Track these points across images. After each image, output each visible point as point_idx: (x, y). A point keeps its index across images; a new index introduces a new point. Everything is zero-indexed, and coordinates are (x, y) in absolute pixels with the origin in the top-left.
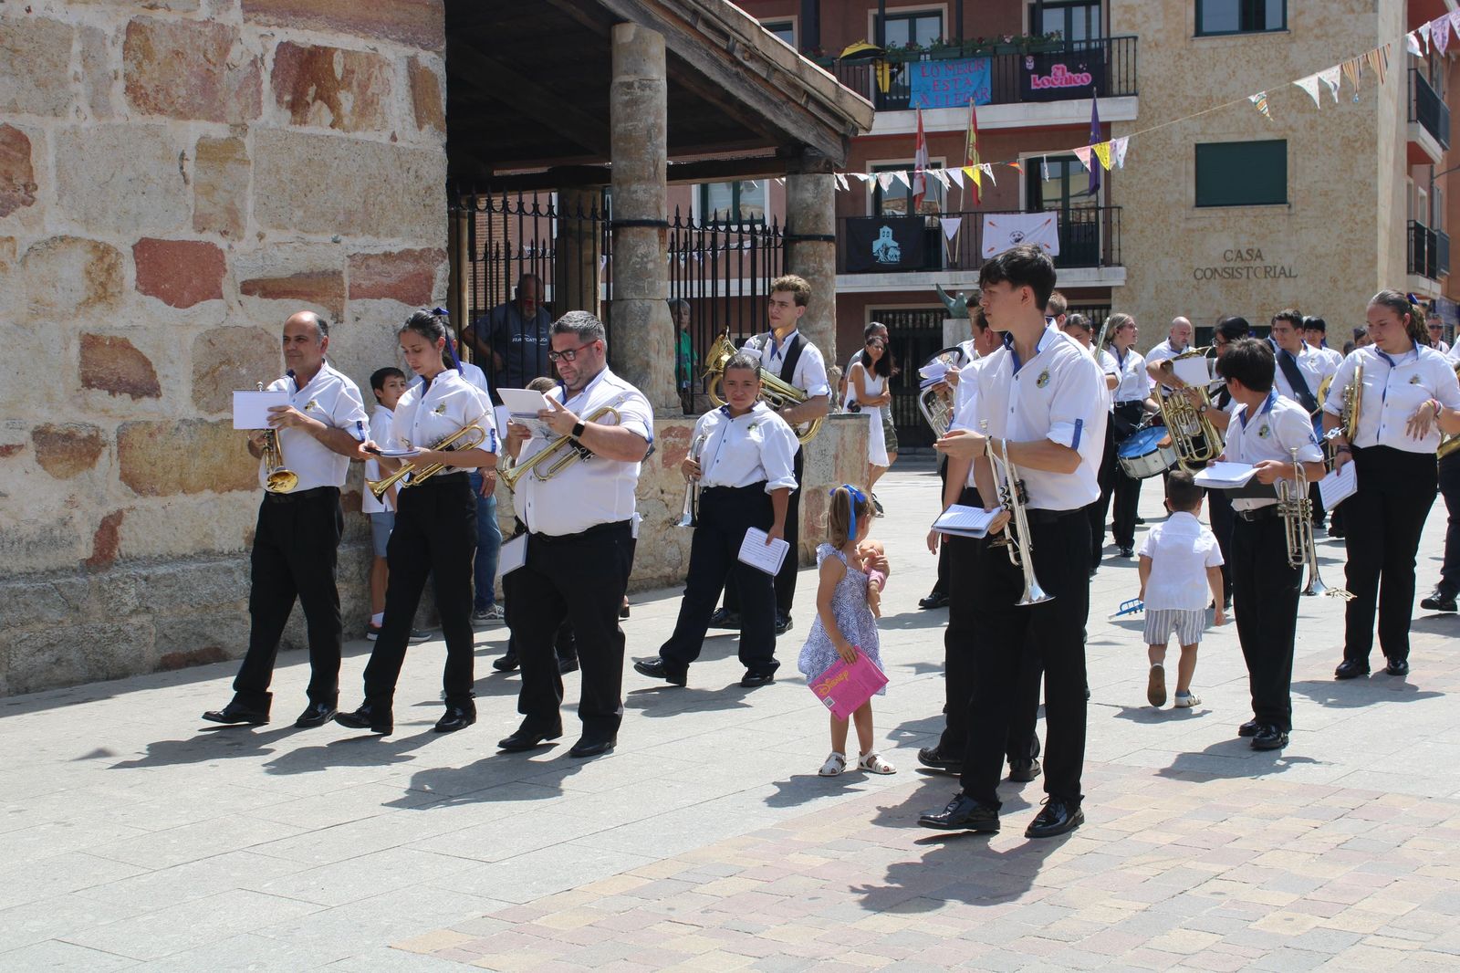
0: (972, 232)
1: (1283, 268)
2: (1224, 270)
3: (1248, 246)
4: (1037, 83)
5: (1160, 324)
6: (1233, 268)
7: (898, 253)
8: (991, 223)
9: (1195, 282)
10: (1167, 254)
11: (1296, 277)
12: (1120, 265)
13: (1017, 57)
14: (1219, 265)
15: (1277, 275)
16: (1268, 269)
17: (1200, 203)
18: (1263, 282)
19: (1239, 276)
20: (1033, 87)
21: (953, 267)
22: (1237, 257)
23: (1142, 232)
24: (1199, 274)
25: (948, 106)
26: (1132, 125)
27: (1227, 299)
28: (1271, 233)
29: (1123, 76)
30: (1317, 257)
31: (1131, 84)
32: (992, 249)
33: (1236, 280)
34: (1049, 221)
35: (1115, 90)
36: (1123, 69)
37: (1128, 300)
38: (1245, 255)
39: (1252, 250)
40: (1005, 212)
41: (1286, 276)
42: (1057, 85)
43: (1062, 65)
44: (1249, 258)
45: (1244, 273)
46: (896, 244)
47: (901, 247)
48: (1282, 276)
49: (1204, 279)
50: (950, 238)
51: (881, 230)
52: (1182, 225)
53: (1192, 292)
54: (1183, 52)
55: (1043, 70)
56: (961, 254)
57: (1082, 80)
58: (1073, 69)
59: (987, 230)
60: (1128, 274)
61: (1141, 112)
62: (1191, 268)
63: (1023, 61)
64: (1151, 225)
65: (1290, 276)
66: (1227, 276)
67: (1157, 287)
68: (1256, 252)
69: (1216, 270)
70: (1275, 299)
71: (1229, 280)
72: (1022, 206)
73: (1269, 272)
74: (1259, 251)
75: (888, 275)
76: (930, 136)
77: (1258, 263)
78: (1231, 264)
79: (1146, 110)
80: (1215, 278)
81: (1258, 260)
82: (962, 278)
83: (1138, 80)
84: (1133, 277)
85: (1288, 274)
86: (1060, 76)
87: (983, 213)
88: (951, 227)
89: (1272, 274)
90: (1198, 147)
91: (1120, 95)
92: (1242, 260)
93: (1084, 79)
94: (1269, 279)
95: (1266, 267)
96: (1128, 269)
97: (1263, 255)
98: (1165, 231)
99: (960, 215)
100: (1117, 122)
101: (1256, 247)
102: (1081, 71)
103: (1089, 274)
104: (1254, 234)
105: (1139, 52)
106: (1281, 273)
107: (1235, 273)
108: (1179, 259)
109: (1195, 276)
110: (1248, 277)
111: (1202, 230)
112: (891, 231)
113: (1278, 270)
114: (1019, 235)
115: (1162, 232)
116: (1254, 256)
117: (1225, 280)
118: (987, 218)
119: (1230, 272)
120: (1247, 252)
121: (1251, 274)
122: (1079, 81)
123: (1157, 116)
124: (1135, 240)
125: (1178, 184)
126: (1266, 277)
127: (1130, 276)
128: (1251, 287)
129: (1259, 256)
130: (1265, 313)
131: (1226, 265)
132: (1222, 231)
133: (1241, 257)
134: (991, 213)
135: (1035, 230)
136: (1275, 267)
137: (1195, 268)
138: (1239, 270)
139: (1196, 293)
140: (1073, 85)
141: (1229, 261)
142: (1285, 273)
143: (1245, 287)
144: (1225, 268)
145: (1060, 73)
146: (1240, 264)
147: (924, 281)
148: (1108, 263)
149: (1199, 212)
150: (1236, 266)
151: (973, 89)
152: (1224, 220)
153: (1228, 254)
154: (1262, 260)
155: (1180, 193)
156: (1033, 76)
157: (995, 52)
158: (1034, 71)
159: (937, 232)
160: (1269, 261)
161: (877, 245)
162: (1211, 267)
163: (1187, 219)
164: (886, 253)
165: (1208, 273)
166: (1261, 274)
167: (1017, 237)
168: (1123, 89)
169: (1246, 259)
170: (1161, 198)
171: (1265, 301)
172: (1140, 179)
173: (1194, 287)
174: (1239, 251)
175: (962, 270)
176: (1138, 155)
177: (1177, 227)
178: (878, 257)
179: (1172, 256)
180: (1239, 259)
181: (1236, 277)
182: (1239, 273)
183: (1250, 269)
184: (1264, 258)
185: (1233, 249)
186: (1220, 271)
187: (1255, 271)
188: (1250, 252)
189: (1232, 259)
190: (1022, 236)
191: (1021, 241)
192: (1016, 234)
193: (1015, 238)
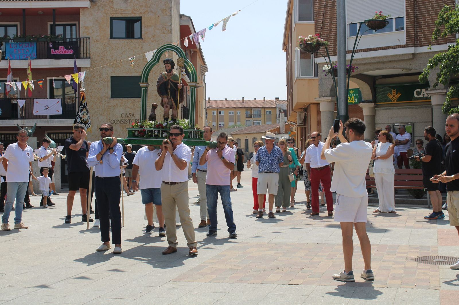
0: (29, 106)
2: (121, 120)
3: (130, 112)
4: (53, 52)
6: (124, 120)
8: (37, 102)
10: (101, 114)
13: (46, 43)
14: (120, 119)
16: (136, 120)
17: (113, 97)
20: (52, 54)
21: (22, 118)
22: (126, 116)
23: (92, 106)
25: (20, 59)
26: (88, 69)
28: (137, 108)
29: (85, 51)
31: (88, 54)
32: (37, 112)
34: (58, 102)
35: (82, 56)
36: (85, 49)
38: (128, 115)
39: (131, 114)
40: (42, 98)
42: (61, 53)
43: (63, 47)
44: (130, 116)
46: (0, 109)
47: (2, 111)
50: (21, 108)
52: (106, 104)
54: (106, 44)
55: (56, 48)
56: (25, 113)
57: (70, 52)
58: (67, 48)
59: (35, 104)
61: (91, 64)
63: (48, 44)
64: (95, 104)
66: (122, 122)
67: (97, 126)
68: (132, 114)
69: (118, 120)
71: (123, 124)
72: (48, 96)
74: (133, 114)
76: (13, 69)
77: (133, 118)
78: (124, 118)
79: (93, 64)
80: (118, 123)
81: (133, 117)
82: (26, 122)
83: (91, 53)
86: (62, 50)
87: (34, 98)
88: (21, 103)
90: (112, 77)
91: (84, 58)
92: (128, 117)
93: (71, 52)
95: (135, 120)
98: (100, 107)
99: (25, 99)
100: (82, 67)
101: (132, 112)
102: (70, 49)
104: (131, 108)
105: (91, 43)
108: (105, 116)
109: (111, 122)
110: (130, 123)
111: (113, 106)
114: (47, 107)
115: (99, 107)
116: (132, 116)
117: (122, 124)
118: (35, 100)
119: (123, 121)
120: (129, 115)
121: (131, 122)
122: (69, 52)
123: (97, 66)
125: (105, 90)
129: (133, 116)
131: (122, 119)
132: (120, 107)
133: (127, 116)
134: (36, 98)
135: (53, 105)
136: (139, 120)
137: (111, 119)
138: (127, 121)
140: (67, 53)
145: (62, 49)
147: (11, 123)
149: (112, 100)
151: (29, 54)
152: (121, 103)
153: (123, 115)
154: (134, 117)
155: (106, 94)
156: (52, 50)
157: (38, 40)
158: (52, 48)
159: (16, 105)
160: (136, 118)
163: (108, 102)
165: (116, 121)
166: (134, 122)
168: (85, 56)
169: (129, 117)
170: (99, 95)
172: (91, 88)
174: (126, 114)
175: (26, 119)
176: (90, 79)
177: (105, 105)
179: (103, 115)
180: (126, 117)
181: (125, 123)
182: (126, 121)
183: (130, 120)
184: (135, 116)
185: (124, 113)
186: (120, 121)
187: (132, 120)
188: (130, 114)
189: (124, 117)
190: (48, 107)
191: (48, 109)
192: (46, 106)
193: (46, 108)
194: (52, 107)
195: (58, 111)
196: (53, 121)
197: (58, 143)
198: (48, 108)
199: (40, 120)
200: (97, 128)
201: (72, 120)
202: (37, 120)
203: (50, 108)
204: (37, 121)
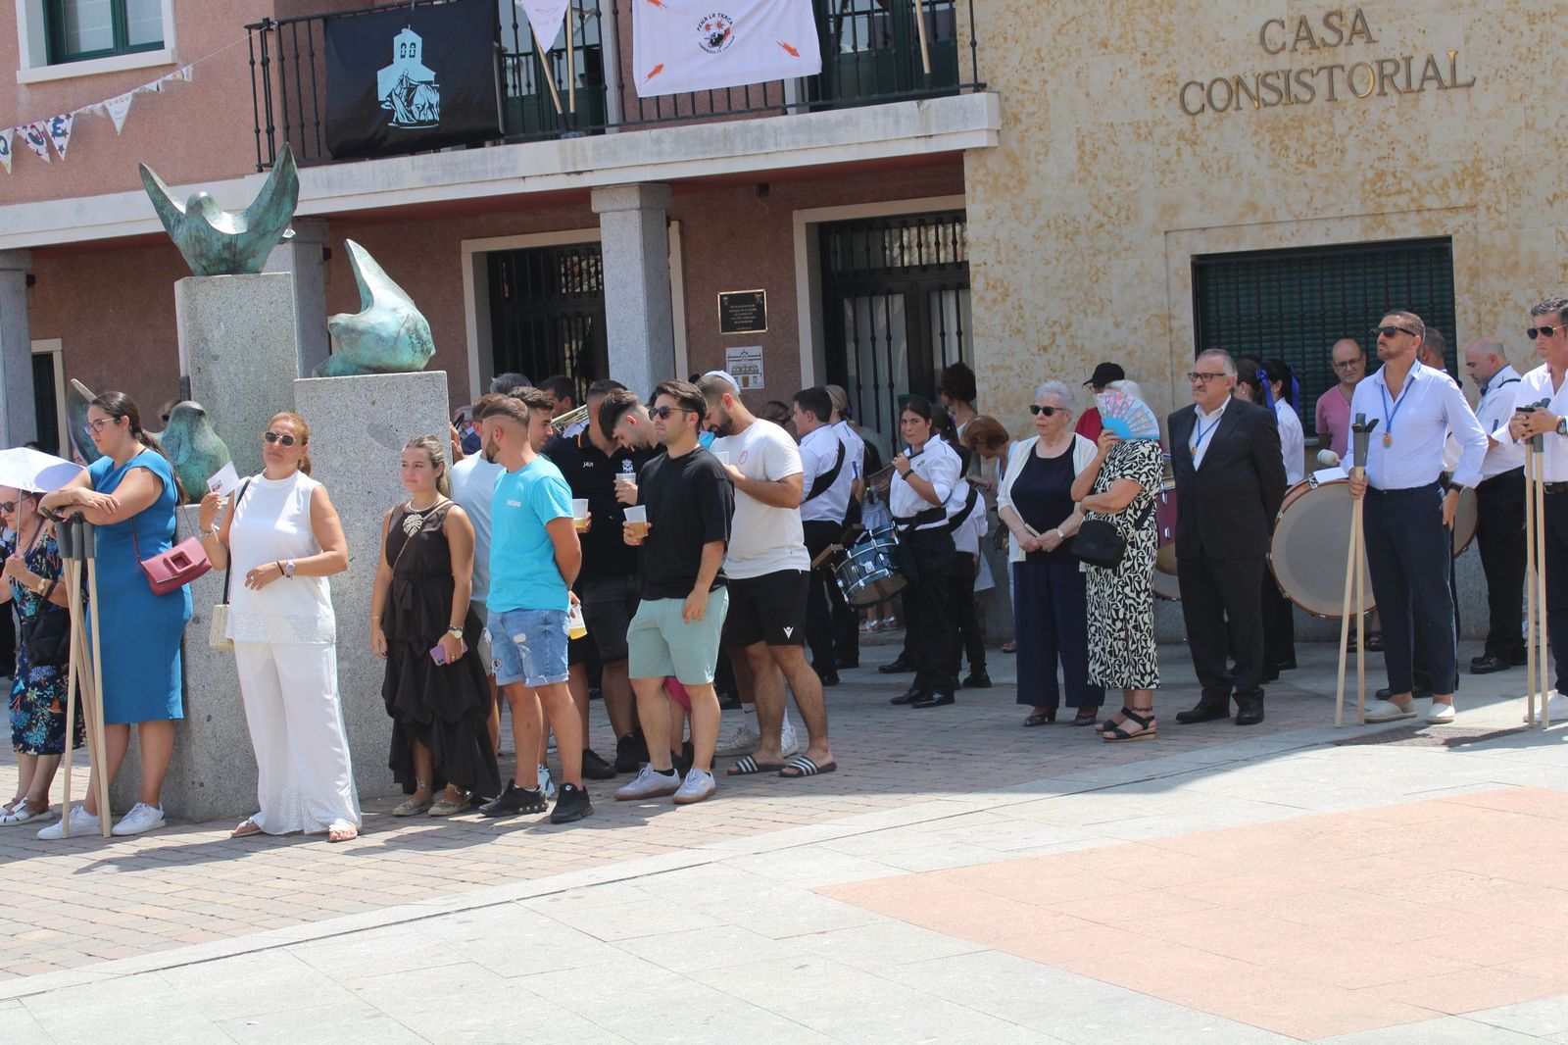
1: (1431, 61)
2: (1262, 80)
5: (1098, 252)
6: (1287, 74)
7: (435, 98)
9: (1184, 122)
10: (1105, 45)
11: (1470, 85)
12: (979, 87)
14: (1250, 65)
15: (1415, 85)
16: (1389, 68)
18: (1375, 107)
19: (1305, 95)
21: (569, 124)
22: (1298, 39)
24: (1194, 98)
27: (1276, 165)
30: (1531, 20)
32: (659, 68)
33: (1299, 109)
37: (1006, 187)
38: (1320, 31)
39: (1340, 14)
41: (1441, 86)
44: (1331, 38)
45: (1321, 83)
46: (430, 75)
47: (442, 82)
48: (1431, 86)
49: (1209, 111)
50: (546, 51)
51: (398, 40)
53: (1178, 152)
60: (1003, 111)
62: (1171, 81)
65: (1454, 85)
66: (1271, 97)
67: (1081, 145)
68: (1350, 17)
69: (1239, 82)
70: (1413, 158)
71: (1280, 108)
73: (1391, 77)
74: (1359, 14)
75: (420, 159)
77: (1358, 52)
78: (1282, 62)
80: (1238, 108)
81: (1359, 42)
82: (589, 153)
84: (1017, 120)
85: (1447, 81)
89: (1400, 80)
92: (1314, 46)
94: (1393, 98)
95: (1381, 63)
96: (1004, 100)
97: (1373, 28)
103: (897, 123)
106: (1425, 79)
107: (1295, 87)
108: (1138, 56)
110: (1332, 98)
112: (418, 40)
113: (1417, 67)
114: (720, 25)
116: (1346, 34)
117: (1269, 110)
119: (1280, 84)
120: (1326, 22)
121: (1340, 87)
124: (1016, 12)
126: (1382, 93)
127: (1009, 119)
128: (1341, 127)
129: (1361, 29)
130: (1383, 200)
131: (1268, 64)
133: (1310, 37)
135: (756, 11)
136: (1408, 60)
137: (1183, 80)
138: (1306, 78)
139: (1187, 152)
141: (1274, 53)
142: (1437, 77)
143: (1324, 127)
144: (1267, 74)
146: (1306, 59)
147: (501, 170)
148: (944, 81)
150: (1296, 68)
153: (1273, 31)
154: (1370, 40)
160: (1389, 42)
161: (387, 81)
162: (1227, 75)
164: (409, 102)
165: (1220, 94)
166: (1366, 83)
167: (715, 30)
169: (1325, 44)
171: (1383, 165)
173: (1181, 136)
174: (1303, 22)
178: (392, 112)
179: (1119, 50)
180: (1303, 46)
181: (1298, 101)
182: (1305, 85)
183: (1337, 72)
184: (1374, 34)
185: (1285, 18)
186: (1251, 84)
187: (1350, 77)
188: (1335, 20)
189: (1283, 47)
190: (727, 25)
191: (726, 43)
192: (712, 21)
193: (708, 34)
194: (751, 24)
195: (793, 52)
196: (760, 127)
197: (867, 299)
198: (727, 32)
199: (673, 130)
200: (1081, 158)
201: (886, 114)
202: (655, 132)
203: (737, 34)
204: (658, 141)
